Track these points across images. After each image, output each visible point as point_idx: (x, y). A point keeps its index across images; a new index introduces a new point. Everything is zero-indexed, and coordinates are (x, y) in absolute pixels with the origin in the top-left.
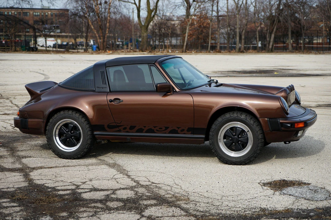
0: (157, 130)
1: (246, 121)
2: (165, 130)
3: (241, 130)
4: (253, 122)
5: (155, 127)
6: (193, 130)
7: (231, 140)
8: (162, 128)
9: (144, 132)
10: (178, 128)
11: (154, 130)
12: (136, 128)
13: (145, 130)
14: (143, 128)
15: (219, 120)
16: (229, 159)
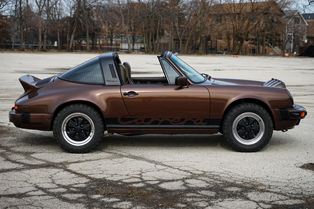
0: (172, 122)
1: (259, 111)
2: (181, 121)
3: (254, 119)
4: (265, 112)
5: (171, 119)
6: (209, 121)
7: (244, 130)
8: (177, 120)
9: (159, 123)
10: (194, 119)
11: (169, 122)
12: (152, 121)
13: (161, 121)
14: (159, 120)
15: (234, 111)
16: (243, 147)
